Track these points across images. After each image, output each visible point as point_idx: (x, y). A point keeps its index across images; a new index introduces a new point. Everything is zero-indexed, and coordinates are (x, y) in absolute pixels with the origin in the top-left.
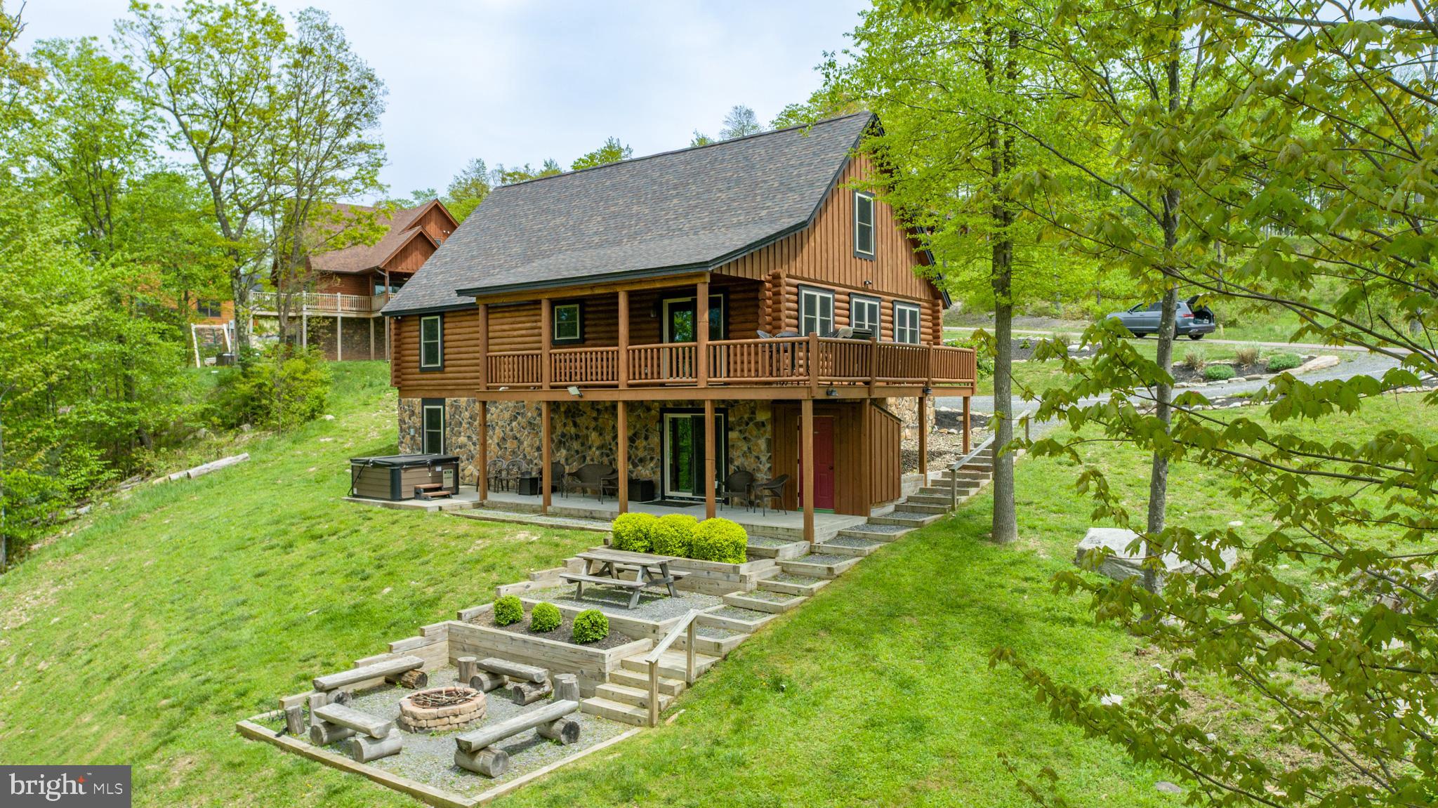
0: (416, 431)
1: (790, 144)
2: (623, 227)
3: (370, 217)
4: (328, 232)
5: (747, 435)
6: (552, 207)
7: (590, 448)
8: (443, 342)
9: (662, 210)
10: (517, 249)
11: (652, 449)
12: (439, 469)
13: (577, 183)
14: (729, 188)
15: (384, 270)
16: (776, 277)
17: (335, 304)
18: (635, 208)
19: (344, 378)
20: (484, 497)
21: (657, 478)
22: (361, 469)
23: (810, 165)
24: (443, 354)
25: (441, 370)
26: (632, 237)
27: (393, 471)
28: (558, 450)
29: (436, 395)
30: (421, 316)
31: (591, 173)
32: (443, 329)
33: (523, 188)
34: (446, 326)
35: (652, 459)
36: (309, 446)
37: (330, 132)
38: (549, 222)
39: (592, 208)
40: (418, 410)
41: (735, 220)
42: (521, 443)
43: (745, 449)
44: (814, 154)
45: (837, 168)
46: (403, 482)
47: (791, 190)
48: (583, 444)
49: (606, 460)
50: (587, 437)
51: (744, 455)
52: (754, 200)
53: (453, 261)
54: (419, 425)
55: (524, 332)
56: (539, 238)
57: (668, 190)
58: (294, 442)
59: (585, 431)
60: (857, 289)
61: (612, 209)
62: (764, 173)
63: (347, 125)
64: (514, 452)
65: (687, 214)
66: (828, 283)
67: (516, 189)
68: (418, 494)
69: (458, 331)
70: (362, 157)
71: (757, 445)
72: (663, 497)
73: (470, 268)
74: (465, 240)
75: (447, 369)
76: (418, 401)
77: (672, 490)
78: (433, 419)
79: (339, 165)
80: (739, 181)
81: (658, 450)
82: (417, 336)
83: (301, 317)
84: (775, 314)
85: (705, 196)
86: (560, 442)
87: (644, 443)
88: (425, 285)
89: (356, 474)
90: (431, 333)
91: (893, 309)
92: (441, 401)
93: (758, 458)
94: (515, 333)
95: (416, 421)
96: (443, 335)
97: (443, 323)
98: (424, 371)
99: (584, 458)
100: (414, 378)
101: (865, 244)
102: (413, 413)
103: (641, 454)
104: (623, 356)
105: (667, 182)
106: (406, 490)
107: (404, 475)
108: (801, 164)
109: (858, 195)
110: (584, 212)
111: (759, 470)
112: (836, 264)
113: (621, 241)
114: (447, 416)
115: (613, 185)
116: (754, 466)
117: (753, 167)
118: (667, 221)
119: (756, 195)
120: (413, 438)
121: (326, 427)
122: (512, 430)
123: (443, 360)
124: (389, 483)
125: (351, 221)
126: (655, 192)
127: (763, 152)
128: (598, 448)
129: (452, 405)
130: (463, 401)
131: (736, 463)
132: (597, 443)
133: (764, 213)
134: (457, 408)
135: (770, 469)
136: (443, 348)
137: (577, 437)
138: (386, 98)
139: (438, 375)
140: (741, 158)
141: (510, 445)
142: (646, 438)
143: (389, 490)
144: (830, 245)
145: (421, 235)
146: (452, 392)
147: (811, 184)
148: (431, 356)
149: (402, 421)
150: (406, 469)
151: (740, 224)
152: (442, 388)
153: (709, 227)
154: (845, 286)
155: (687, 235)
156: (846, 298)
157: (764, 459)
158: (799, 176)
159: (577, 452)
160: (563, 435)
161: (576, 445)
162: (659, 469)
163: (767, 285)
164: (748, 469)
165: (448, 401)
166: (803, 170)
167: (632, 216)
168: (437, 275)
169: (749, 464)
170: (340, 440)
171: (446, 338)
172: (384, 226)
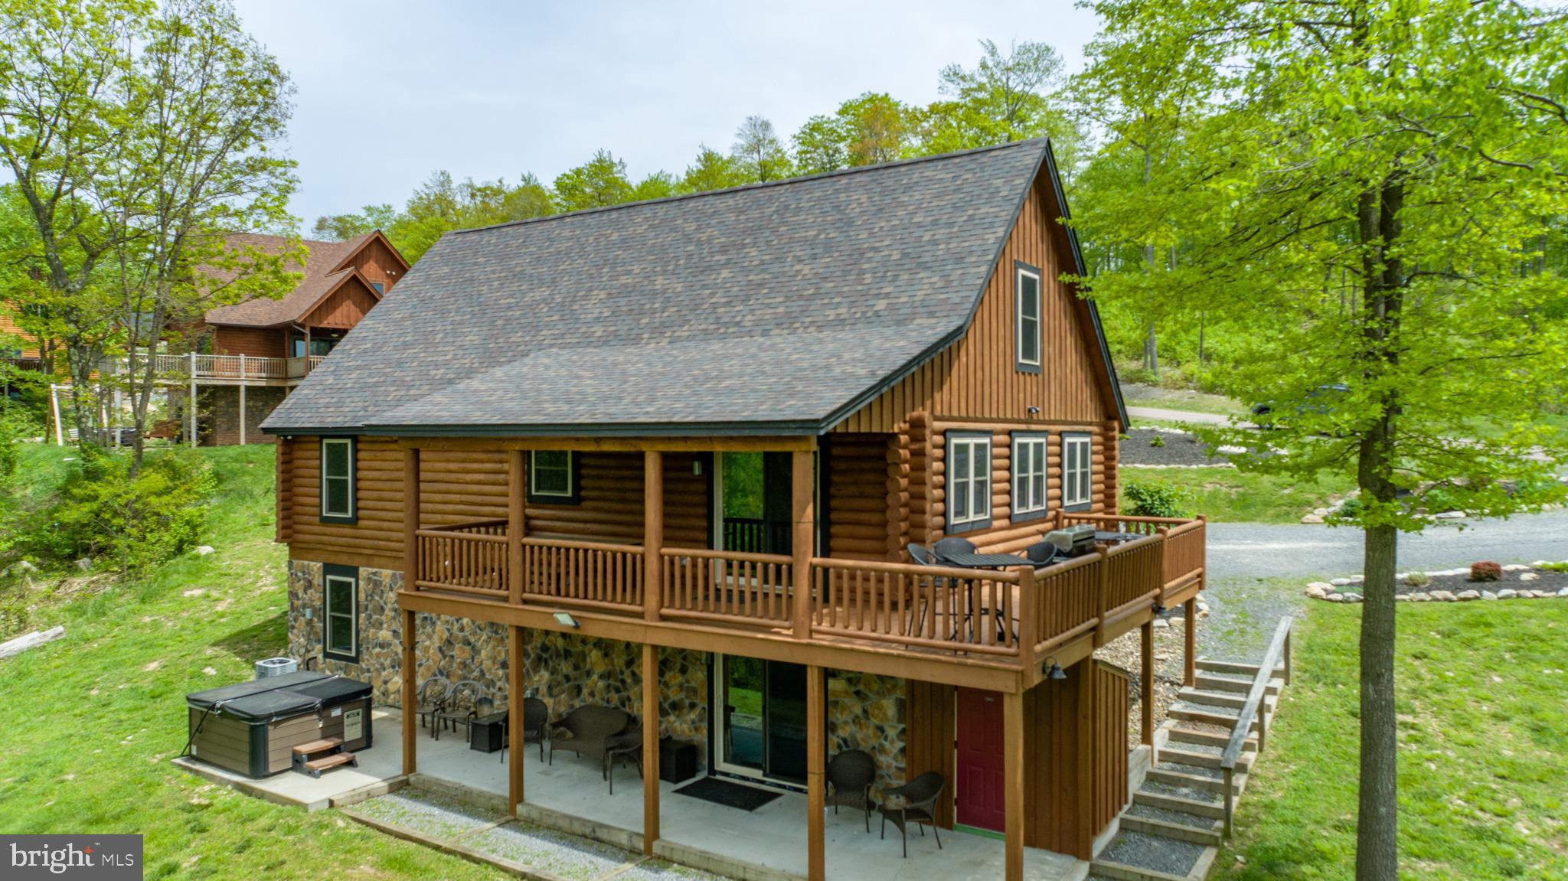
0: (314, 612)
1: (908, 189)
2: (642, 313)
3: (274, 263)
4: (213, 282)
5: (861, 687)
6: (529, 270)
7: (589, 674)
8: (356, 480)
9: (704, 287)
10: (473, 338)
11: (695, 691)
12: (336, 712)
13: (567, 233)
14: (814, 257)
15: (302, 326)
16: (918, 425)
17: (238, 369)
18: (660, 281)
19: (244, 473)
20: (411, 765)
21: (701, 738)
22: (204, 716)
23: (951, 225)
24: (356, 500)
25: (354, 521)
26: (658, 331)
27: (253, 729)
28: (536, 670)
29: (344, 560)
30: (322, 437)
31: (588, 220)
32: (356, 460)
33: (486, 236)
34: (361, 455)
35: (693, 706)
36: (165, 606)
37: (215, 143)
38: (524, 294)
39: (591, 277)
40: (317, 580)
41: (832, 314)
42: (475, 651)
43: (858, 710)
44: (954, 206)
45: (1001, 232)
46: (271, 746)
47: (923, 266)
48: (576, 667)
49: (615, 698)
50: (583, 656)
51: (856, 720)
52: (860, 280)
53: (376, 348)
54: (318, 603)
55: (481, 477)
56: (508, 320)
57: (712, 254)
58: (143, 601)
59: (580, 647)
60: (1019, 422)
61: (623, 280)
62: (872, 235)
63: (238, 134)
64: (464, 665)
65: (746, 299)
66: (983, 420)
67: (475, 237)
68: (298, 763)
69: (377, 464)
70: (262, 180)
71: (880, 708)
72: (712, 770)
73: (400, 364)
74: (397, 316)
75: (362, 523)
76: (316, 566)
77: (725, 760)
78: (341, 596)
79: (233, 188)
80: (829, 246)
81: (705, 692)
82: (316, 466)
83: (189, 387)
84: (916, 489)
85: (775, 268)
86: (539, 659)
87: (680, 679)
88: (331, 387)
89: (196, 722)
90: (337, 462)
91: (1061, 445)
92: (353, 572)
93: (881, 729)
94: (469, 477)
95: (314, 596)
96: (356, 469)
97: (356, 451)
98: (326, 521)
99: (579, 689)
100: (311, 530)
101: (1029, 352)
102: (309, 585)
103: (674, 695)
104: (652, 565)
105: (709, 241)
106: (276, 756)
107: (273, 734)
108: (935, 223)
109: (1021, 272)
110: (578, 282)
111: (882, 750)
112: (994, 386)
113: (639, 338)
114: (362, 596)
115: (624, 241)
116: (874, 742)
117: (850, 223)
118: (714, 307)
119: (862, 272)
120: (309, 622)
121: (196, 572)
122: (462, 629)
123: (356, 509)
124: (246, 747)
125: (247, 267)
126: (690, 256)
127: (864, 199)
128: (601, 677)
129: (369, 579)
130: (386, 574)
131: (841, 733)
132: (601, 668)
133: (881, 305)
134: (377, 584)
135: (903, 751)
136: (356, 490)
137: (567, 654)
138: (293, 99)
139: (347, 531)
140: (828, 207)
141: (459, 652)
142: (683, 670)
143: (246, 758)
144: (987, 358)
145: (354, 279)
146: (369, 560)
147: (959, 259)
148: (337, 501)
149: (293, 595)
150: (277, 723)
151: (840, 322)
152: (354, 550)
153: (787, 323)
154: (1006, 421)
155: (751, 335)
156: (1004, 439)
157: (892, 733)
158: (934, 242)
159: (567, 678)
160: (545, 648)
161: (565, 667)
162: (705, 725)
163: (904, 438)
164: (864, 747)
165: (364, 572)
166: (941, 233)
167: (654, 294)
168: (349, 370)
169: (866, 738)
170: (215, 594)
171: (360, 474)
172: (297, 273)
